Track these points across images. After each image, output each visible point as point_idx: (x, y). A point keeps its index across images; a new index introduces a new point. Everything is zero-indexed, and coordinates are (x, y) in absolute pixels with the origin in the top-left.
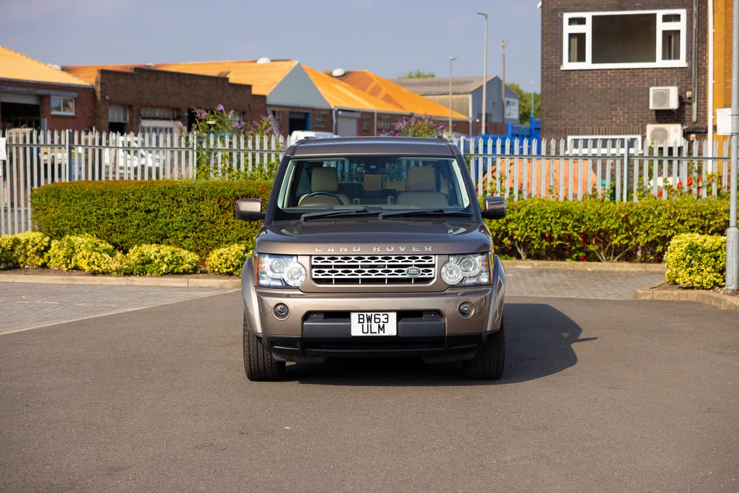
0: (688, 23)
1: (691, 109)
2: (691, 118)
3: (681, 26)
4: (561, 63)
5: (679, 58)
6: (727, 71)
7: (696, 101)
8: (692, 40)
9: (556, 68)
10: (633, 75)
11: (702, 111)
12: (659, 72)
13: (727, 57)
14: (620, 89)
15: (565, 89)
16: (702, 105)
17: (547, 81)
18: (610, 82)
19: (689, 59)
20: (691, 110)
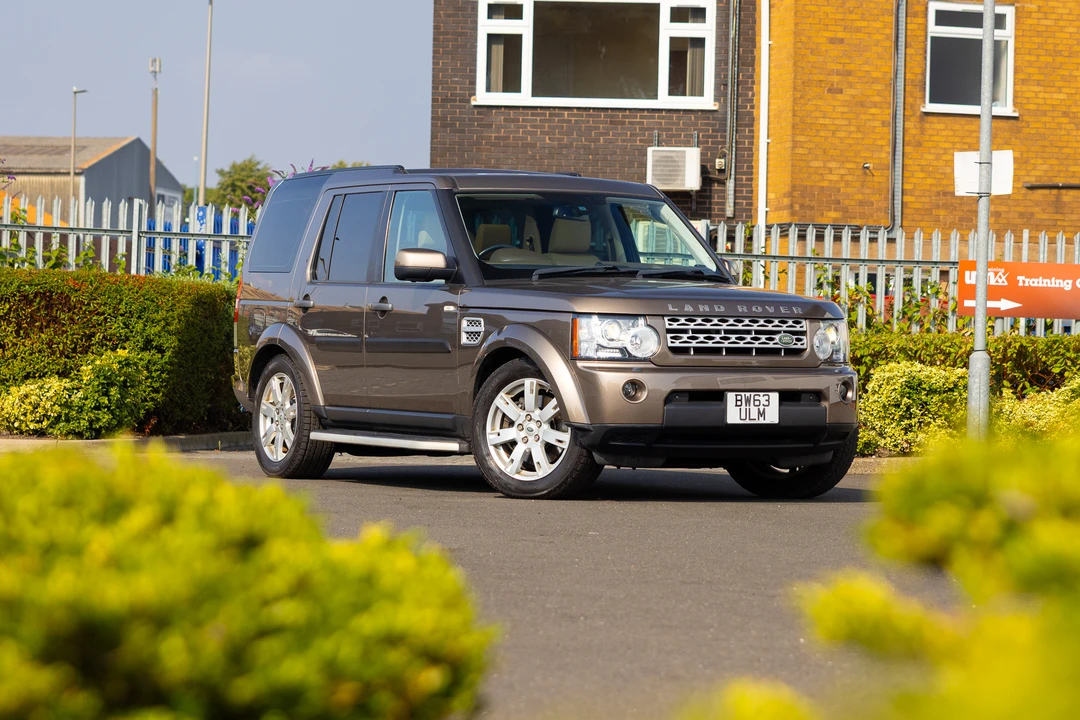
0: (719, 25)
1: (724, 191)
2: (724, 210)
3: (707, 30)
4: (473, 93)
5: (701, 94)
6: (798, 119)
7: (732, 180)
8: (727, 59)
9: (460, 101)
10: (611, 122)
11: (745, 198)
12: (663, 118)
13: (798, 95)
14: (585, 148)
15: (477, 143)
16: (742, 186)
17: (444, 126)
18: (569, 133)
19: (719, 95)
20: (723, 195)
